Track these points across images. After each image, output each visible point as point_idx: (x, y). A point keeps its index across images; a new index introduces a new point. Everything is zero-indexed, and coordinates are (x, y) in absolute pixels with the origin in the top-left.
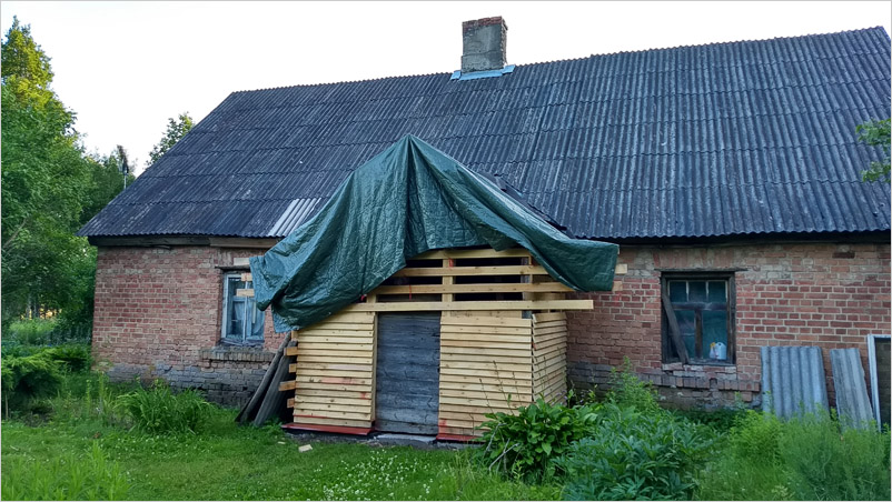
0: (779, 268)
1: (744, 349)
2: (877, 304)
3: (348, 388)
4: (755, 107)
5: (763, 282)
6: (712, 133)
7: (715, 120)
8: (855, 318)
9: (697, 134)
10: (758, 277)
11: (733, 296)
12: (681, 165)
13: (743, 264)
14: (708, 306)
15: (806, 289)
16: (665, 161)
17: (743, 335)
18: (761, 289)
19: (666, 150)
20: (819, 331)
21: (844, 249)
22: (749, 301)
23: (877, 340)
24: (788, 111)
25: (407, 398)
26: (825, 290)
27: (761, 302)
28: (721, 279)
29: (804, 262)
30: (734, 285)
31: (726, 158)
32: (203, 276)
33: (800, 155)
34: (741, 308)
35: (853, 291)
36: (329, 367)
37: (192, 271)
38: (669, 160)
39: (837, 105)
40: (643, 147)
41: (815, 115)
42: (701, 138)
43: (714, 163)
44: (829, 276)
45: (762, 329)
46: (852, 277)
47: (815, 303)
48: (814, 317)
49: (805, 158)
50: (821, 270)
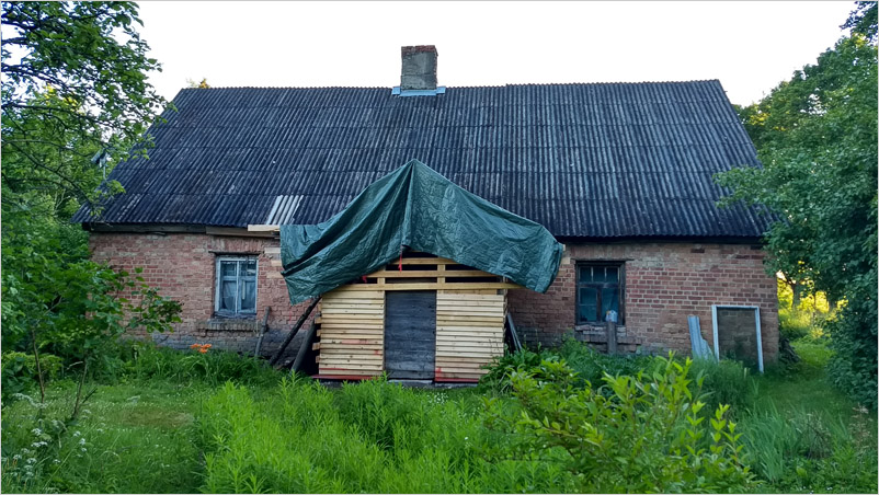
0: (655, 259)
1: (631, 315)
2: (718, 285)
3: (364, 347)
4: (634, 139)
5: (644, 268)
6: (605, 158)
7: (606, 148)
8: (704, 294)
9: (594, 158)
10: (642, 265)
11: (624, 278)
12: (587, 183)
13: (632, 255)
14: (606, 285)
15: (673, 274)
16: (574, 179)
17: (630, 305)
18: (643, 273)
19: (574, 169)
20: (681, 302)
21: (698, 247)
22: (635, 282)
23: (718, 308)
24: (658, 144)
25: (409, 353)
26: (685, 274)
27: (642, 282)
28: (615, 266)
29: (672, 255)
30: (624, 270)
31: (618, 178)
32: (198, 259)
33: (668, 178)
34: (629, 286)
35: (703, 275)
36: (348, 332)
37: (187, 255)
38: (577, 178)
39: (691, 142)
40: (557, 167)
41: (676, 148)
42: (598, 162)
43: (609, 183)
44: (687, 265)
45: (643, 301)
46: (703, 266)
47: (679, 284)
48: (679, 293)
49: (671, 181)
50: (683, 261)
